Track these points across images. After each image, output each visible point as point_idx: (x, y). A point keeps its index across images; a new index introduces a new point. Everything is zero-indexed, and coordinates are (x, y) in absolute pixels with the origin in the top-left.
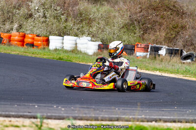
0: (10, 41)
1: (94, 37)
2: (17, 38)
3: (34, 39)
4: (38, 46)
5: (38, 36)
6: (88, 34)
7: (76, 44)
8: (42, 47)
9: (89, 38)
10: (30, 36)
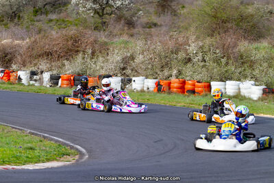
0: (170, 89)
1: (257, 81)
2: (176, 85)
3: (194, 85)
4: (199, 93)
5: (198, 82)
6: (252, 78)
7: (239, 89)
8: (204, 93)
9: (253, 82)
10: (190, 82)
